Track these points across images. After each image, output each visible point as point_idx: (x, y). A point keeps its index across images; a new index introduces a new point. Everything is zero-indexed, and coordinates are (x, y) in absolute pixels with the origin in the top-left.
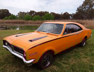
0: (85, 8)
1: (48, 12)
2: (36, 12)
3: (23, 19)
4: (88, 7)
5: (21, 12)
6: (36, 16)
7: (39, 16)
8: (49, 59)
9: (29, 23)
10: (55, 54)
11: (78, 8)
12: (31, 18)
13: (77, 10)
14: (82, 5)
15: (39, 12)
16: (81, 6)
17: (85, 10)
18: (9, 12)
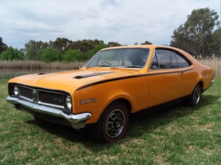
0: (192, 30)
1: (103, 42)
2: (71, 42)
3: (39, 59)
4: (200, 29)
5: (33, 42)
6: (70, 50)
7: (79, 50)
8: (120, 119)
9: (54, 68)
10: (133, 112)
11: (175, 32)
12: (60, 56)
13: (173, 37)
14: (185, 24)
15: (79, 42)
16: (183, 26)
17: (192, 36)
18: (3, 42)
